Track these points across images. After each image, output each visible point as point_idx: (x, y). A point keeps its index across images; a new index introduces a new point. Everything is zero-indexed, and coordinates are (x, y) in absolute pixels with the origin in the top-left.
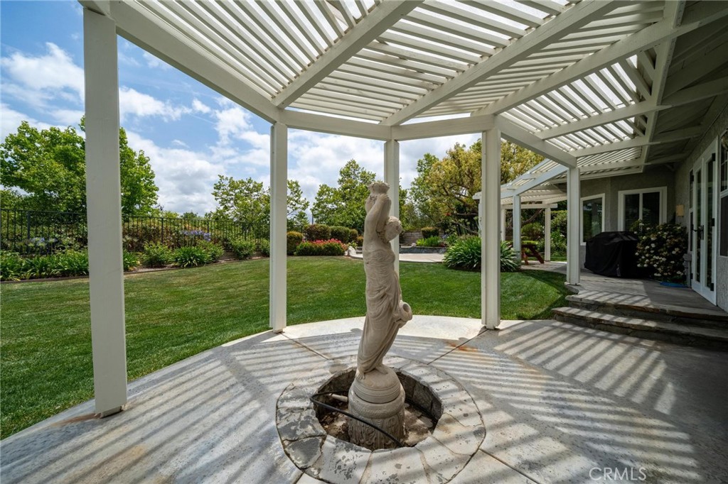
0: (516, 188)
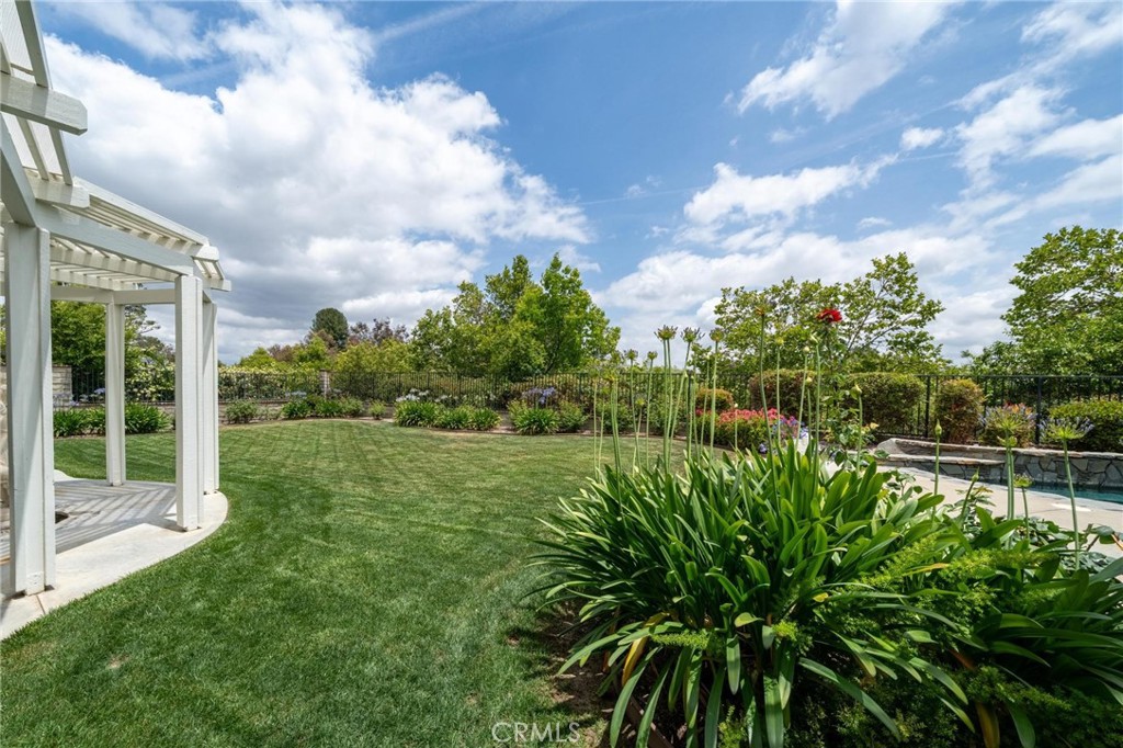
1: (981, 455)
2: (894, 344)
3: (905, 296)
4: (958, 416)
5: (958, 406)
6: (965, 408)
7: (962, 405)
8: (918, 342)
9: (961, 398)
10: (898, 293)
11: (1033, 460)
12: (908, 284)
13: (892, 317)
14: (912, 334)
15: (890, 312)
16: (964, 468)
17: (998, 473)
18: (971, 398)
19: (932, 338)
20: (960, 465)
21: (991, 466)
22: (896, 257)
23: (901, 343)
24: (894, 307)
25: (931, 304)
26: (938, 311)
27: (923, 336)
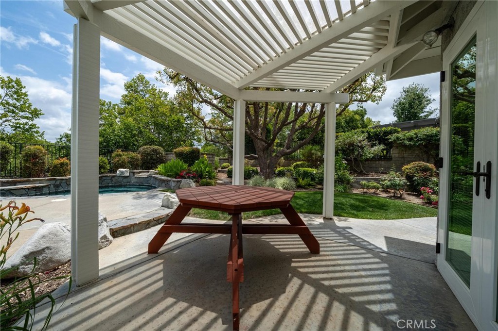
1: (38, 182)
2: (16, 128)
3: (22, 102)
4: (35, 164)
5: (34, 159)
6: (37, 160)
7: (36, 158)
8: (30, 128)
9: (35, 155)
10: (17, 100)
11: (63, 181)
12: (23, 97)
13: (13, 112)
14: (26, 124)
15: (13, 110)
16: (27, 190)
17: (48, 189)
18: (41, 155)
19: (38, 128)
20: (24, 189)
21: (43, 187)
22: (14, 79)
23: (19, 127)
24: (16, 108)
25: (36, 110)
26: (41, 114)
27: (33, 126)
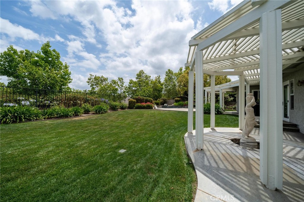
0: (221, 87)
